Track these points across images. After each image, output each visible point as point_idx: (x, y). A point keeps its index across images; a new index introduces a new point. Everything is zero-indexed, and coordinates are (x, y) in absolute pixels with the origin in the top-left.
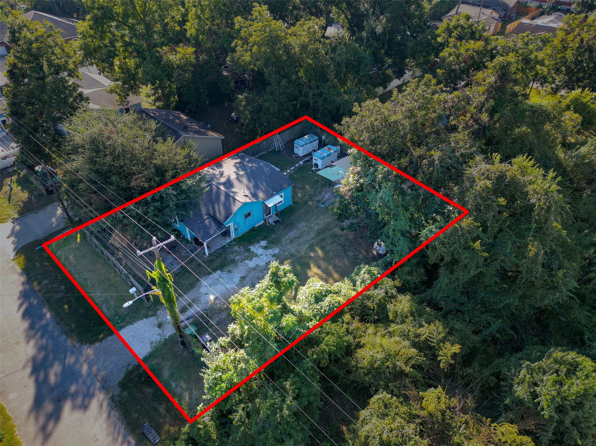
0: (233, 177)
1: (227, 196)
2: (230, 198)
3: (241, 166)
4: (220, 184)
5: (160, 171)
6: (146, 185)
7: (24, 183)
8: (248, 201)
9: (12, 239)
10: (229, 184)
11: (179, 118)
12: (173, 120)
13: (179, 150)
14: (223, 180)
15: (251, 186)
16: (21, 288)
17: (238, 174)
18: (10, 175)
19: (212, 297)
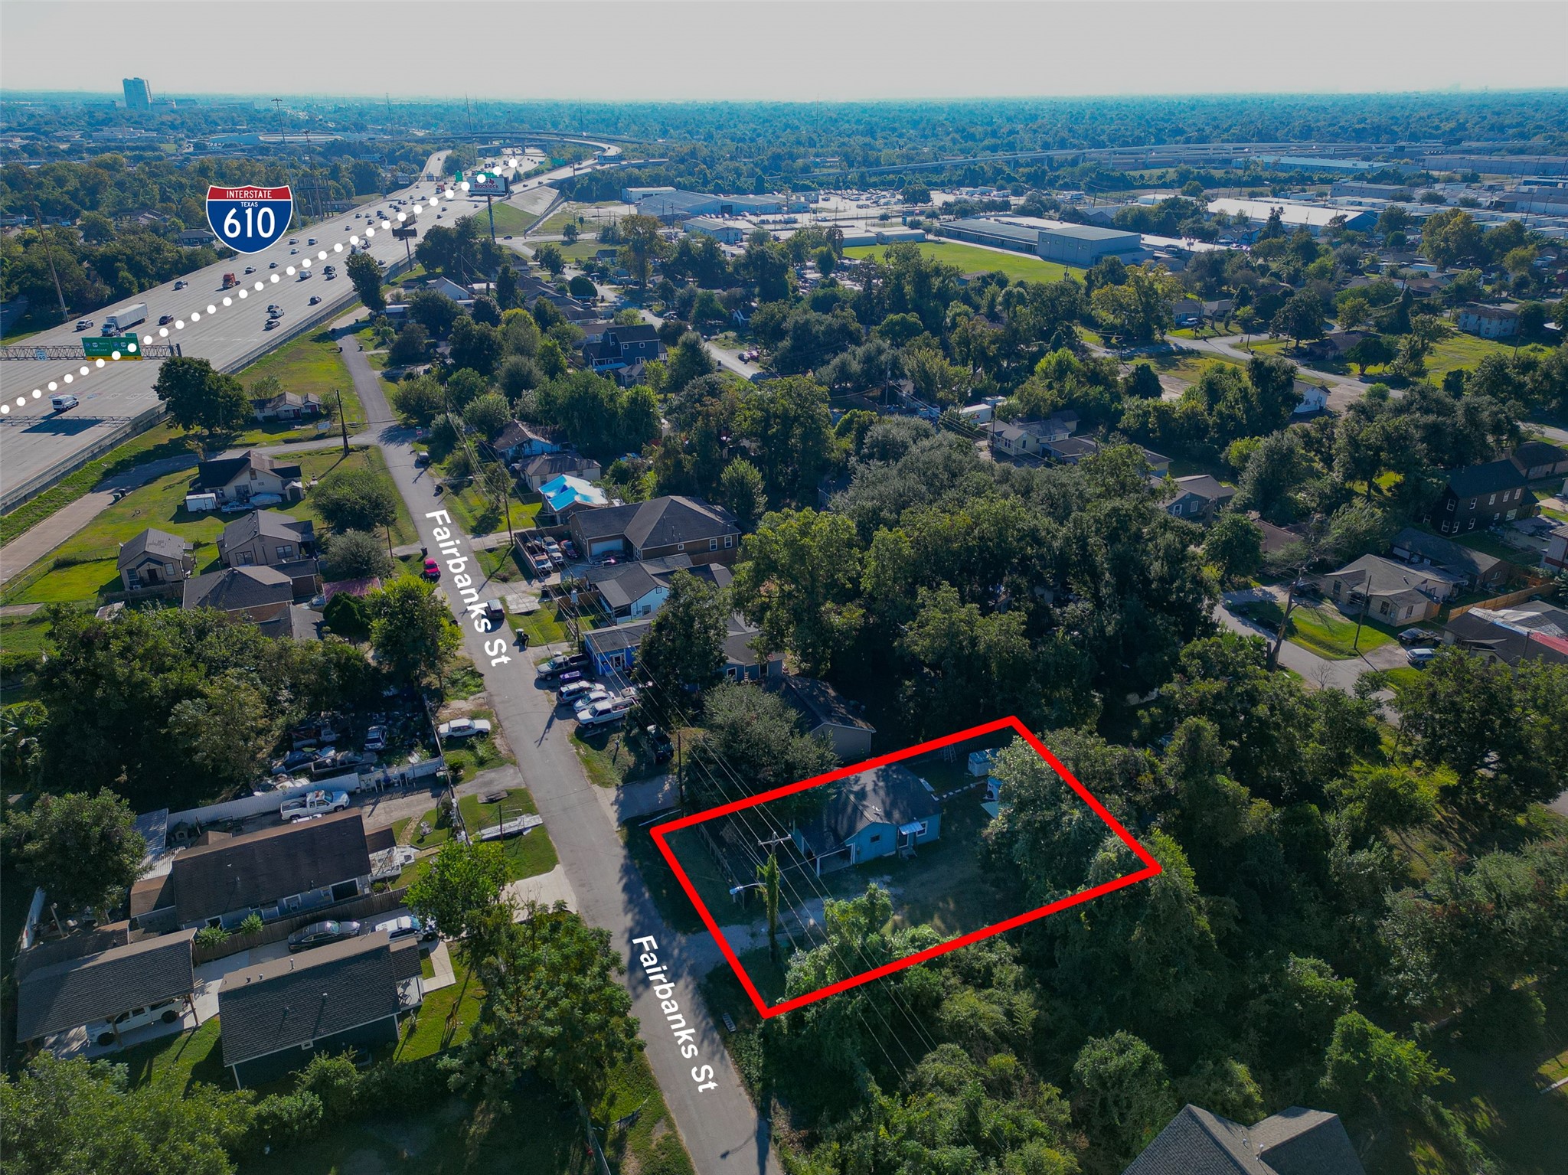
0: (869, 787)
1: (855, 808)
2: (857, 813)
3: (884, 776)
4: (851, 792)
5: (790, 767)
6: (773, 780)
7: (632, 743)
8: (879, 820)
9: (615, 807)
10: (862, 795)
11: (824, 693)
12: (817, 697)
13: (814, 748)
14: (856, 788)
15: (888, 802)
16: (622, 861)
17: (876, 785)
18: (617, 730)
19: (812, 922)
